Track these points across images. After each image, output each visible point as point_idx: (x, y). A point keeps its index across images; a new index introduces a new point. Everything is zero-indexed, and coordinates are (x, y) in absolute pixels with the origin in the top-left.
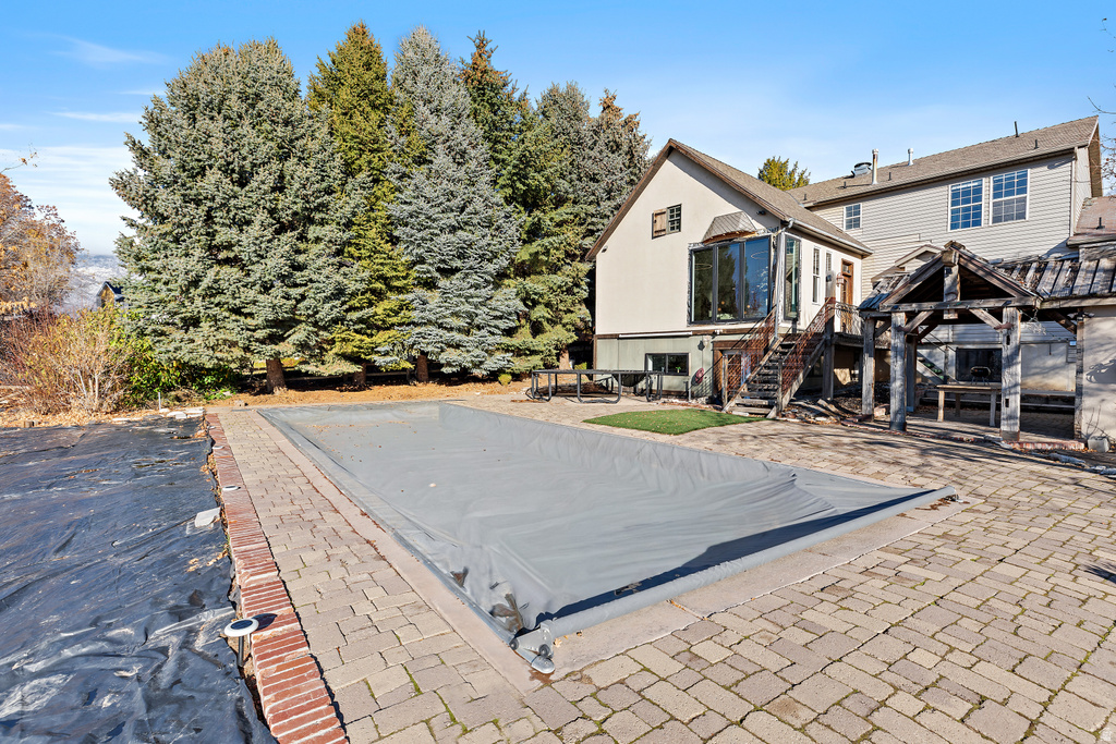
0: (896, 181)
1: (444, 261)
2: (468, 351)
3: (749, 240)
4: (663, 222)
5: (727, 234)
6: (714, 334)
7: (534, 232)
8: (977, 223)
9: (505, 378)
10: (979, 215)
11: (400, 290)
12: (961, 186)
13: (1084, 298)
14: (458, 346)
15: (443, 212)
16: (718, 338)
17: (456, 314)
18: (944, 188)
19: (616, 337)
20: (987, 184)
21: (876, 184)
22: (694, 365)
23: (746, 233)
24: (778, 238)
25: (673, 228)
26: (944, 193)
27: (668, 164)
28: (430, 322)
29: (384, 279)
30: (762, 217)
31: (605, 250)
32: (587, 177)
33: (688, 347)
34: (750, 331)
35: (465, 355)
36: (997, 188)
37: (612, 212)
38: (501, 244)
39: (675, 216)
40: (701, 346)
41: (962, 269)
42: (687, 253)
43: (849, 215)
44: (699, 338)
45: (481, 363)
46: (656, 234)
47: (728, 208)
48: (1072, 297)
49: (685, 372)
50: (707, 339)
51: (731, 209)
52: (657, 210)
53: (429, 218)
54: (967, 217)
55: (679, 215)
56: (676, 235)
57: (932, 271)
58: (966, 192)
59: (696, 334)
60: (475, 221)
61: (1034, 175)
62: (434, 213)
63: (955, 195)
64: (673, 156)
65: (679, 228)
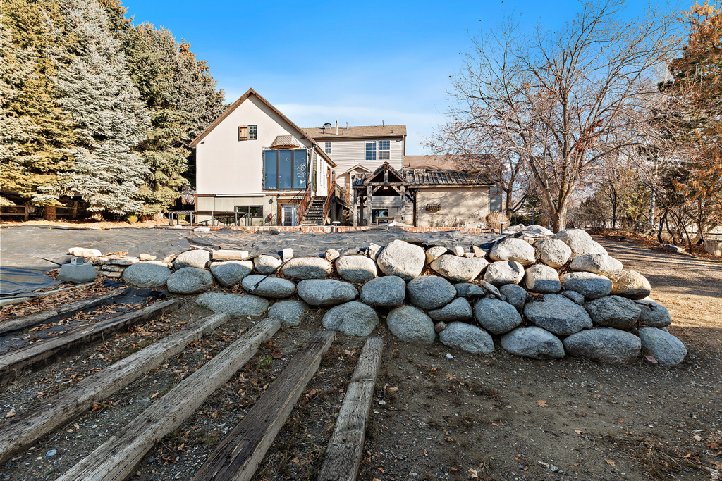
0: (346, 135)
1: (100, 129)
2: (116, 197)
3: (296, 150)
4: (245, 133)
5: (285, 145)
6: (278, 195)
7: (157, 123)
8: (375, 159)
9: (133, 219)
10: (375, 155)
11: (57, 144)
12: (369, 142)
13: (418, 185)
14: (107, 192)
15: (101, 95)
16: (280, 198)
17: (107, 170)
18: (363, 142)
19: (215, 196)
20: (378, 143)
21: (338, 135)
22: (266, 212)
23: (295, 146)
24: (310, 151)
25: (251, 137)
26: (363, 144)
27: (248, 101)
28: (88, 172)
29: (47, 133)
30: (302, 140)
31: (203, 143)
32: (184, 93)
33: (263, 202)
34: (297, 195)
35: (113, 198)
36: (381, 145)
37: (199, 120)
38: (138, 125)
39: (254, 132)
40: (271, 202)
41: (389, 172)
42: (261, 152)
43: (326, 146)
44: (270, 198)
45: (122, 205)
46: (241, 139)
47: (285, 133)
48: (416, 185)
49: (260, 215)
50: (275, 198)
51: (286, 133)
52: (242, 125)
53: (91, 96)
54: (371, 155)
55: (256, 131)
56: (253, 142)
57: (380, 171)
58: (371, 145)
59: (267, 195)
60: (123, 107)
61: (392, 143)
62: (96, 93)
63: (367, 145)
64: (251, 97)
65: (256, 138)
